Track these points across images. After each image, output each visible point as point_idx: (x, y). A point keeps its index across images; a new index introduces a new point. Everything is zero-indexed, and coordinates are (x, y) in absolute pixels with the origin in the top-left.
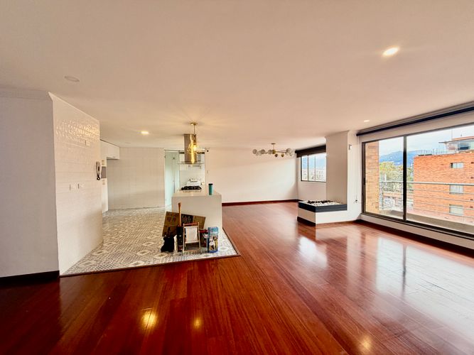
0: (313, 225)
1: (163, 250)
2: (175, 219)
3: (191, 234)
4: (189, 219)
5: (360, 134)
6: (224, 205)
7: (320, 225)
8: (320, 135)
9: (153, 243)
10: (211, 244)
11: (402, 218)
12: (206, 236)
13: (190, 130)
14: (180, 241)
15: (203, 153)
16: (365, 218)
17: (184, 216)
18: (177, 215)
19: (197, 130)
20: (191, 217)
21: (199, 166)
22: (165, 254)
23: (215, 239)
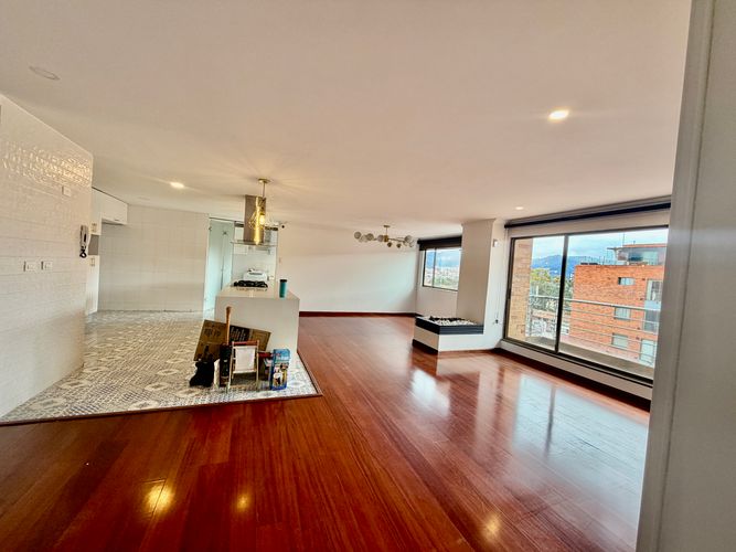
0: (434, 352)
1: (194, 382)
2: (218, 334)
3: (244, 359)
4: (243, 335)
5: (510, 225)
6: (302, 314)
7: (443, 353)
8: (454, 221)
9: (176, 371)
10: (275, 376)
11: (553, 349)
12: (269, 363)
13: (257, 189)
14: (224, 370)
15: (276, 229)
16: (507, 346)
17: (235, 328)
18: (224, 326)
19: (269, 191)
20: (247, 331)
21: (267, 249)
22: (197, 391)
23: (284, 368)
